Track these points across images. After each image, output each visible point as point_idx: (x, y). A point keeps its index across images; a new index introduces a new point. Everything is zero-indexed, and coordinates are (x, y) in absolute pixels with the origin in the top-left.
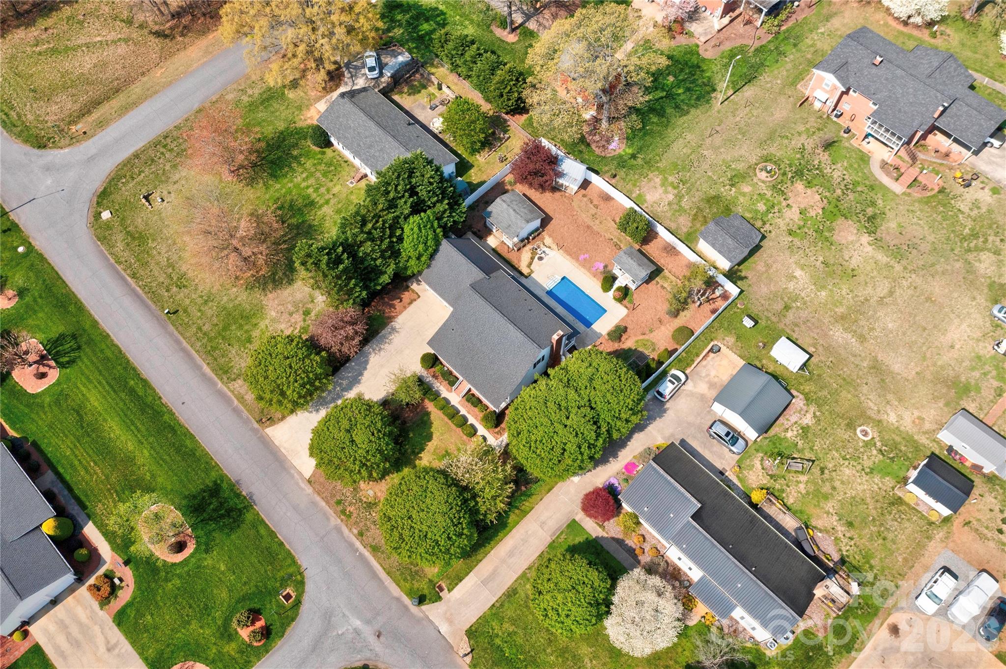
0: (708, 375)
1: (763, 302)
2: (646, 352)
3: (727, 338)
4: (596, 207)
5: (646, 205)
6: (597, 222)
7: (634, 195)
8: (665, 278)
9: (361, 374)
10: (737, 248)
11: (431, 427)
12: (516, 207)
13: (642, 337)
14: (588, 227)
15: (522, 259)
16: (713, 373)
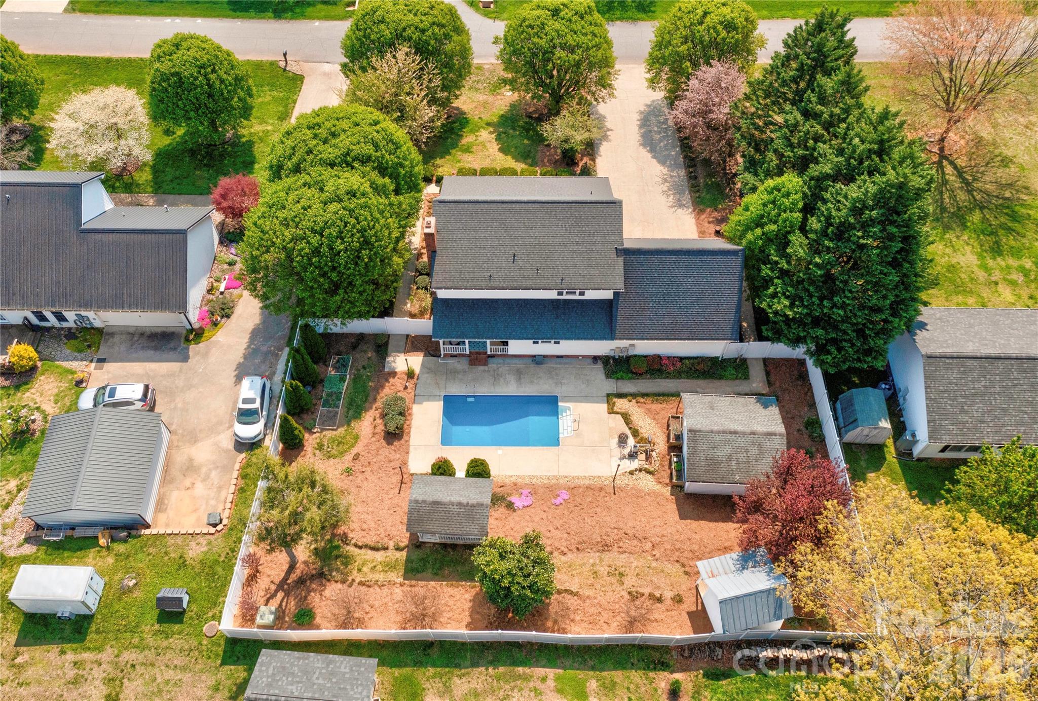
0: (206, 479)
1: (170, 674)
2: (329, 434)
3: (205, 549)
4: (634, 596)
5: (551, 683)
6: (603, 570)
7: (593, 684)
8: (390, 566)
9: (651, 151)
10: (269, 685)
11: (513, 158)
12: (741, 441)
13: (354, 451)
14: (606, 547)
15: (649, 421)
16: (200, 489)
